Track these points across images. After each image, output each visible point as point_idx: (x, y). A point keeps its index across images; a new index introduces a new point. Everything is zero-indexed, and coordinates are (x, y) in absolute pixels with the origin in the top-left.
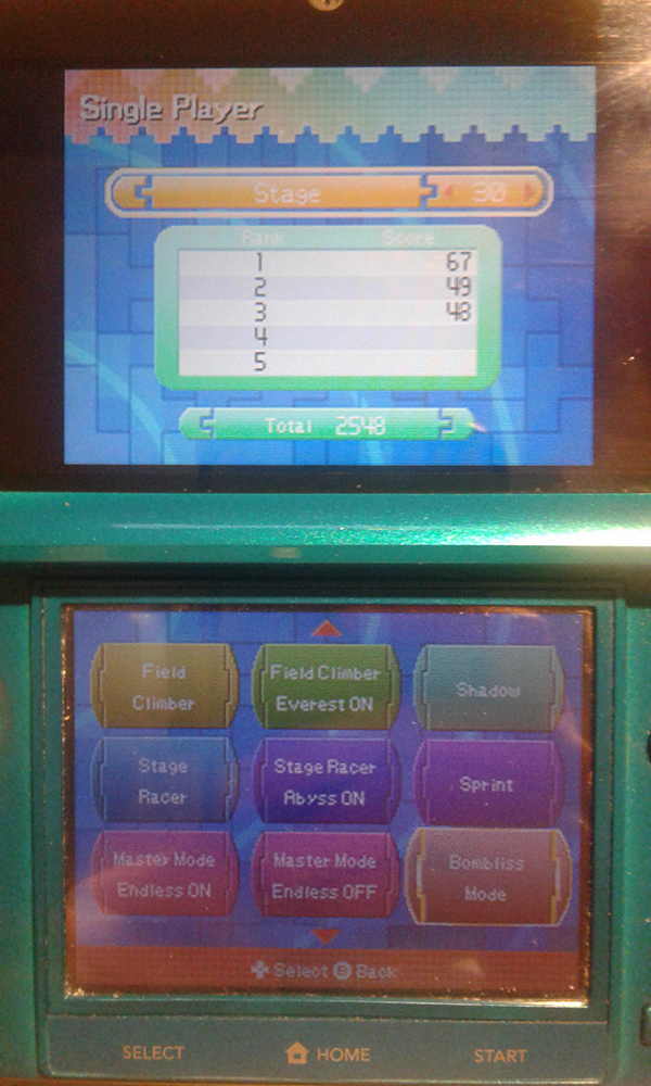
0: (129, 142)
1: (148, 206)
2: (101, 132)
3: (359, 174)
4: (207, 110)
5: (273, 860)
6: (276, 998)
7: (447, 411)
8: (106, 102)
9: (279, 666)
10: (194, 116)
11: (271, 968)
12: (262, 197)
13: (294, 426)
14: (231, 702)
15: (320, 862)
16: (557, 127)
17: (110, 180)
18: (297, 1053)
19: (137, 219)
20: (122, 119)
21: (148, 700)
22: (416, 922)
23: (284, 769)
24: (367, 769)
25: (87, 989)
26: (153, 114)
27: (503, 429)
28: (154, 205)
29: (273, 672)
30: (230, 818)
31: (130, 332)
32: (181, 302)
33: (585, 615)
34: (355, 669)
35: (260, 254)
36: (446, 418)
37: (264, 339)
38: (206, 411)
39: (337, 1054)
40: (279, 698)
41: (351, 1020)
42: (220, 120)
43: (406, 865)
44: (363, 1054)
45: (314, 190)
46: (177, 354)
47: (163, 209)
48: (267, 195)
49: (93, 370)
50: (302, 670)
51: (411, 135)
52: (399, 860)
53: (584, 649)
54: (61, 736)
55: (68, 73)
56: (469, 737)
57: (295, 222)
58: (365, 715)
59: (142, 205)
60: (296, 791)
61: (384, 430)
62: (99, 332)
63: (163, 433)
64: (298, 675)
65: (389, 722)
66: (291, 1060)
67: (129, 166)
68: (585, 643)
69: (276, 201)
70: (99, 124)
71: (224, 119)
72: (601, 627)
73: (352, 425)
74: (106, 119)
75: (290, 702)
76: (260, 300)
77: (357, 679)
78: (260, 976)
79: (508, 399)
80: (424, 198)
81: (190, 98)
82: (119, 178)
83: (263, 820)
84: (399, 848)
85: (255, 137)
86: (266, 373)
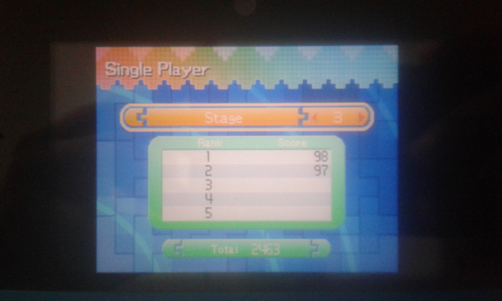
0: (133, 89)
1: (145, 125)
2: (117, 83)
3: (265, 107)
4: (178, 71)
7: (315, 241)
8: (120, 66)
10: (170, 74)
12: (209, 120)
13: (228, 249)
16: (375, 80)
17: (123, 111)
19: (138, 133)
20: (129, 76)
26: (147, 73)
27: (347, 251)
28: (148, 124)
31: (134, 196)
32: (164, 179)
35: (208, 152)
36: (314, 245)
37: (211, 200)
38: (177, 241)
42: (185, 76)
45: (239, 116)
46: (162, 209)
47: (153, 127)
48: (212, 119)
49: (113, 218)
51: (293, 85)
55: (98, 49)
57: (228, 134)
59: (141, 125)
61: (279, 252)
62: (116, 196)
63: (153, 254)
67: (134, 102)
69: (217, 122)
70: (116, 79)
71: (188, 76)
73: (261, 249)
74: (120, 76)
76: (208, 178)
79: (350, 234)
80: (300, 121)
81: (167, 64)
82: (128, 109)
85: (205, 86)
86: (212, 219)
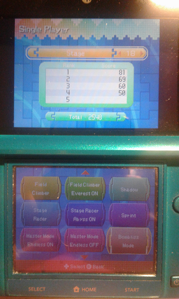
0: (32, 39)
2: (25, 36)
4: (54, 30)
5: (70, 236)
6: (71, 274)
7: (119, 113)
8: (26, 28)
9: (72, 183)
10: (50, 32)
11: (70, 266)
12: (68, 54)
13: (77, 117)
14: (59, 193)
15: (83, 237)
16: (149, 36)
17: (27, 49)
18: (76, 289)
19: (34, 60)
20: (31, 32)
21: (36, 192)
22: (109, 253)
23: (73, 211)
24: (96, 211)
25: (19, 272)
26: (39, 31)
27: (134, 118)
28: (39, 56)
29: (71, 185)
30: (59, 224)
31: (32, 91)
32: (46, 83)
33: (156, 169)
34: (93, 184)
35: (68, 70)
36: (119, 115)
37: (69, 93)
38: (53, 113)
39: (87, 290)
40: (72, 192)
41: (91, 280)
42: (57, 33)
43: (107, 238)
44: (94, 290)
45: (83, 53)
46: (45, 97)
47: (41, 58)
48: (70, 54)
49: (22, 101)
50: (79, 184)
51: (110, 37)
52: (105, 236)
53: (155, 178)
54: (12, 202)
55: (16, 20)
56: (124, 203)
57: (78, 61)
58: (95, 196)
59: (36, 57)
60: (76, 217)
61: (101, 118)
62: (24, 91)
63: (41, 119)
64: (78, 185)
65: (102, 199)
66: (75, 291)
67: (32, 45)
68: (156, 177)
69: (73, 56)
70: (25, 34)
71: (59, 33)
72: (160, 172)
73: (93, 117)
74: (26, 32)
75: (75, 193)
76: (68, 82)
77: (93, 186)
78: (66, 268)
79: (135, 110)
80: (113, 55)
81: (49, 27)
82: (29, 49)
83: (68, 225)
84: (105, 232)
85: (67, 38)
86: (69, 102)
